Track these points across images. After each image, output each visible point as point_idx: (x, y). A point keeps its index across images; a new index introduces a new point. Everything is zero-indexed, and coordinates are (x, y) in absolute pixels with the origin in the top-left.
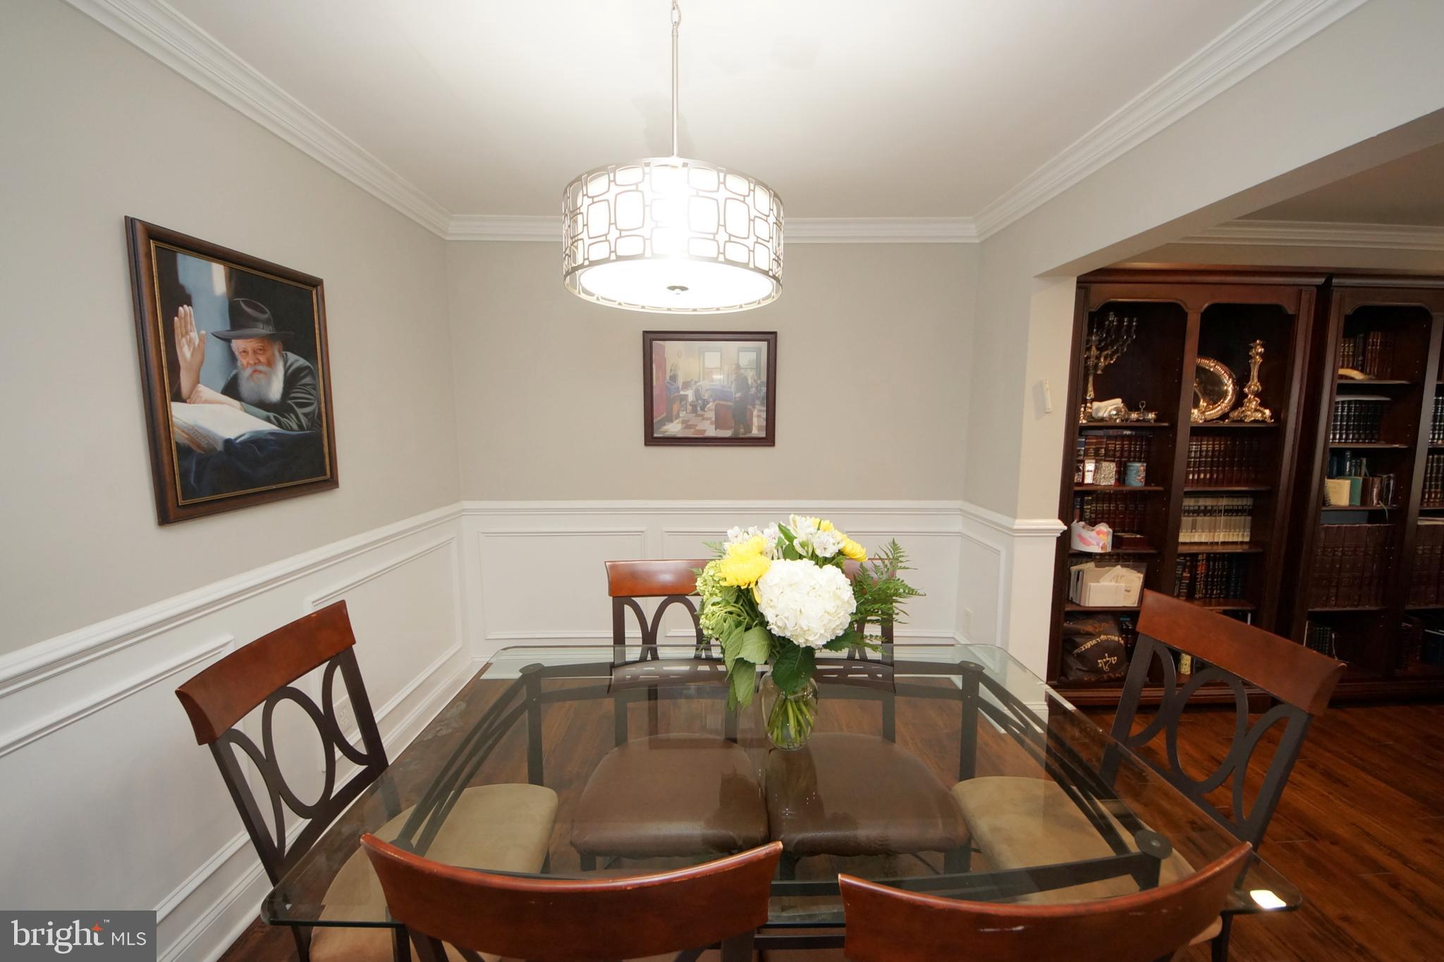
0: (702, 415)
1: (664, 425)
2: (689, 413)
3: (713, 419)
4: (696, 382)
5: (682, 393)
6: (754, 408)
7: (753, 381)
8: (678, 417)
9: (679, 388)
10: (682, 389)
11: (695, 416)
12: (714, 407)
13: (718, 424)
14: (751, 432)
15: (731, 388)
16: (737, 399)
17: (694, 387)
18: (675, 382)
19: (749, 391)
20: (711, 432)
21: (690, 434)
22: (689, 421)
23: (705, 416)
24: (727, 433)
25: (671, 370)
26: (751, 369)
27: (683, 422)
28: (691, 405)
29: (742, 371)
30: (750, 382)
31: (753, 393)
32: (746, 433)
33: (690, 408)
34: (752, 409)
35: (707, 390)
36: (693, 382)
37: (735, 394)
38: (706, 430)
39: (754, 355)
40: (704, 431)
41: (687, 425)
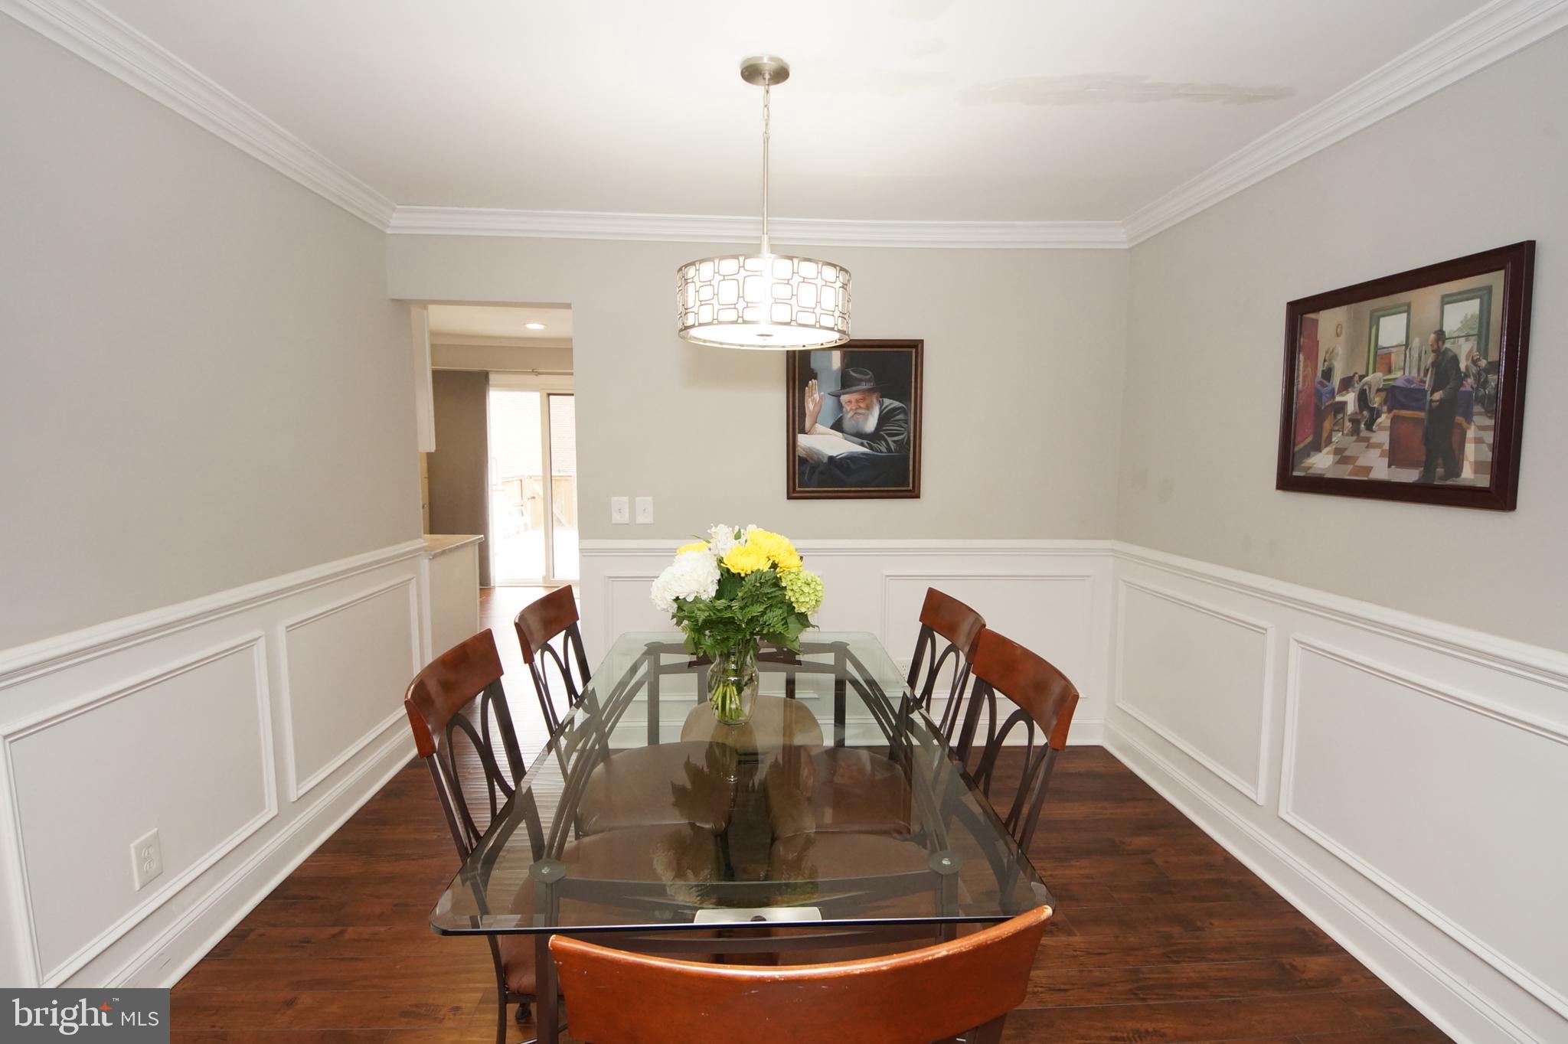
0: (1367, 439)
1: (1309, 456)
2: (1347, 435)
3: (1387, 447)
4: (1362, 377)
5: (1338, 399)
6: (1469, 421)
7: (1469, 362)
8: (1329, 442)
9: (1333, 390)
10: (1339, 392)
11: (1356, 441)
12: (1388, 423)
13: (1395, 458)
14: (1458, 474)
15: (1425, 382)
16: (1435, 405)
17: (1358, 386)
18: (1329, 381)
19: (1462, 385)
20: (1381, 471)
21: (1345, 473)
22: (1344, 450)
23: (1372, 441)
24: (1410, 476)
25: (1325, 361)
26: (1467, 337)
27: (1338, 451)
28: (1350, 420)
29: (1448, 345)
30: (1462, 366)
31: (1469, 388)
32: (1446, 477)
33: (1348, 425)
34: (1465, 424)
35: (1379, 390)
36: (1357, 378)
37: (1432, 394)
38: (1372, 467)
39: (1473, 307)
40: (1369, 469)
41: (1342, 458)
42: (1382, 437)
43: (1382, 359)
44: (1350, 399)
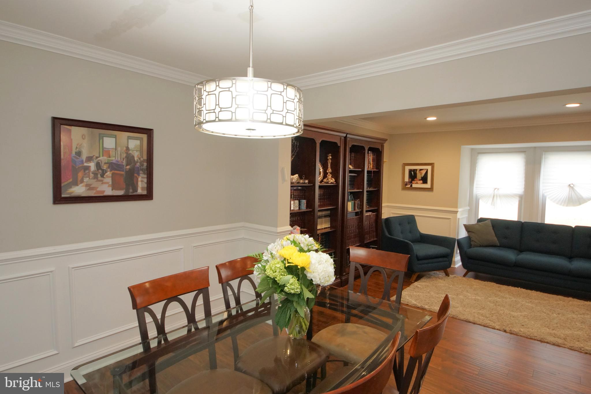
0: (102, 181)
1: (71, 187)
2: (92, 179)
3: (111, 183)
4: (97, 158)
5: (86, 164)
6: (139, 176)
7: (138, 158)
8: (82, 181)
9: (82, 161)
10: (85, 162)
11: (96, 181)
12: (111, 175)
13: (114, 187)
14: (137, 191)
15: (123, 162)
16: (127, 170)
17: (95, 161)
18: (80, 157)
19: (136, 165)
20: (109, 192)
21: (92, 194)
22: (91, 185)
23: (104, 181)
24: (121, 193)
25: (77, 148)
26: (137, 151)
27: (87, 185)
28: (92, 173)
29: (130, 152)
30: (136, 159)
31: (138, 166)
32: (133, 192)
33: (92, 175)
34: (138, 177)
35: (105, 163)
36: (95, 157)
37: (126, 166)
38: (105, 191)
39: (138, 142)
40: (104, 192)
41: (89, 187)
42: (109, 180)
43: (106, 152)
44: (92, 166)
